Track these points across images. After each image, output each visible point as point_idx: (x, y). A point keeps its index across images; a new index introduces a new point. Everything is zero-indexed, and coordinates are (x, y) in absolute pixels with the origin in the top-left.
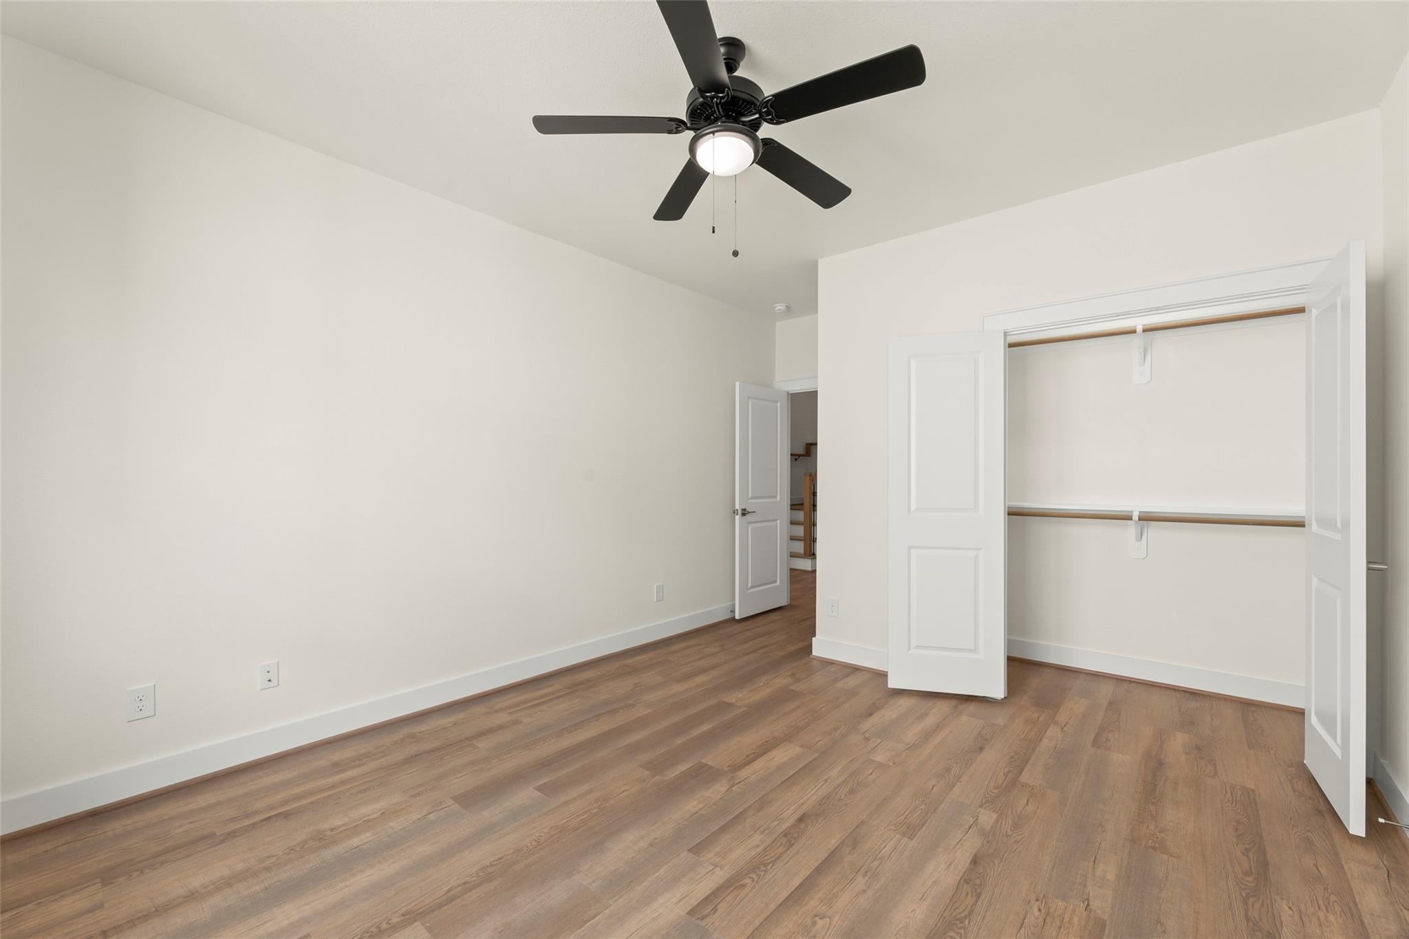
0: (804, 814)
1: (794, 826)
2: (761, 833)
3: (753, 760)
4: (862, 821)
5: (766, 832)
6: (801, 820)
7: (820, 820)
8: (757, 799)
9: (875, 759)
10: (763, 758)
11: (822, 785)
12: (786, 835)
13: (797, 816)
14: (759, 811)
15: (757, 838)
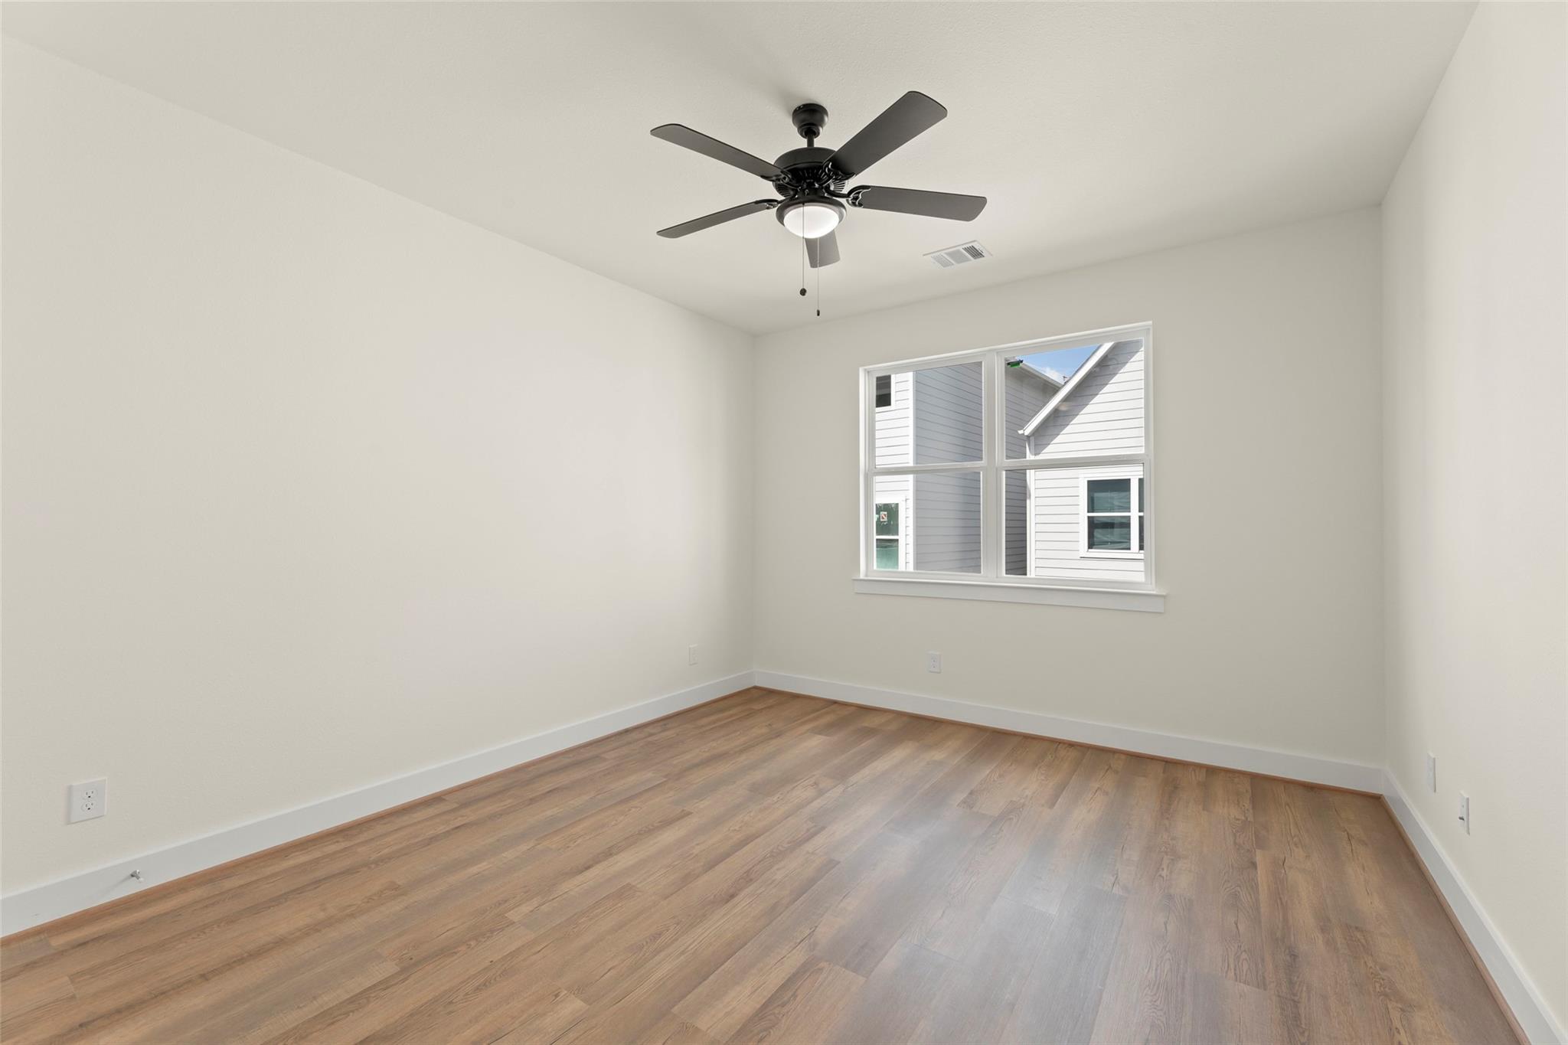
0: (726, 903)
1: (741, 890)
2: (774, 881)
3: (784, 987)
4: (666, 898)
5: (770, 882)
6: (732, 896)
7: (712, 897)
8: (779, 918)
9: (582, 1003)
10: (767, 994)
11: (690, 945)
12: (751, 880)
13: (736, 900)
14: (776, 903)
15: (779, 876)
